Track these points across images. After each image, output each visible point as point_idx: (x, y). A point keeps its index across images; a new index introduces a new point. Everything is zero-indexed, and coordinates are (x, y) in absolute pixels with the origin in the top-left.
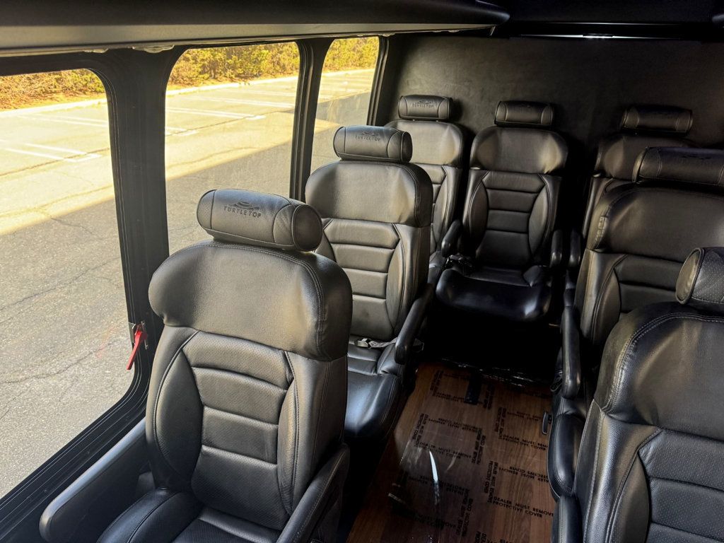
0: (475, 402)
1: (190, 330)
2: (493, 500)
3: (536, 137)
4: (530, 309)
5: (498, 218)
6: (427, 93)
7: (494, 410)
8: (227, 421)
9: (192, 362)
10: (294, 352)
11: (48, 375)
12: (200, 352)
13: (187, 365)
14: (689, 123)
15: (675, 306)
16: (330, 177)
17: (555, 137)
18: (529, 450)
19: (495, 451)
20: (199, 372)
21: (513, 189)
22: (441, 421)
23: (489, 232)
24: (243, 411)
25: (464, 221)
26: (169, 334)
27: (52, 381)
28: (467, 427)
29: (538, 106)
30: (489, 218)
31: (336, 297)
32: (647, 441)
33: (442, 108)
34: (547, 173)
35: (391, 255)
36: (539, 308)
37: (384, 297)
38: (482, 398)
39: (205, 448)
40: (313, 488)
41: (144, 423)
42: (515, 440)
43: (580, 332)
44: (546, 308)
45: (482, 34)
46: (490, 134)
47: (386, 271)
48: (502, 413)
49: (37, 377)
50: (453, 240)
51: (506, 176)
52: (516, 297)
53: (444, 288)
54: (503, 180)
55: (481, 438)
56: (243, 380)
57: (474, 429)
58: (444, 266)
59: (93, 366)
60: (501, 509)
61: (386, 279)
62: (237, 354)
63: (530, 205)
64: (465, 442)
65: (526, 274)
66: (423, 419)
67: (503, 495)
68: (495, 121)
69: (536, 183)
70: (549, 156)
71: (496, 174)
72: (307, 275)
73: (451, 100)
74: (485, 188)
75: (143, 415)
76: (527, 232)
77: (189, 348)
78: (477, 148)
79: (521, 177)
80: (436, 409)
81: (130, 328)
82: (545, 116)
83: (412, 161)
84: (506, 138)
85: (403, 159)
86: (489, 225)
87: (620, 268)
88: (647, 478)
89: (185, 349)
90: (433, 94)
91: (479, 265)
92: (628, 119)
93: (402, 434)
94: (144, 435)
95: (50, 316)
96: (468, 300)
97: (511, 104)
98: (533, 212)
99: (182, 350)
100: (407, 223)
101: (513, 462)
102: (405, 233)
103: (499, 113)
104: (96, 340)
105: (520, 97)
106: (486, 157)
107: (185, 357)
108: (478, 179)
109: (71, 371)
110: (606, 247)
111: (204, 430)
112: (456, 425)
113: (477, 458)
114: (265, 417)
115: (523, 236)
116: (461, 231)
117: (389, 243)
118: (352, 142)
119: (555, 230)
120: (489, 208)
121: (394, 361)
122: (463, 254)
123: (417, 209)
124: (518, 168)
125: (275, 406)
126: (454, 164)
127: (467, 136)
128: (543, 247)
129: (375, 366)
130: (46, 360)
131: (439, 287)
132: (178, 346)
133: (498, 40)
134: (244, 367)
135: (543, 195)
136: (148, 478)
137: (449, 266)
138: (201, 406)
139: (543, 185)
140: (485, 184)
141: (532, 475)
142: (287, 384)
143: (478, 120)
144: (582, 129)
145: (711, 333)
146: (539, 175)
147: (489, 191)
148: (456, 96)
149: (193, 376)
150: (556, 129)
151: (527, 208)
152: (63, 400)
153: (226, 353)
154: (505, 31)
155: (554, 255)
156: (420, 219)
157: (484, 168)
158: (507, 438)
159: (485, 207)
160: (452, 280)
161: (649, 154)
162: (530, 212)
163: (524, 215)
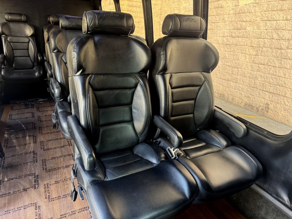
0: (28, 108)
3: (22, 25)
4: (37, 74)
5: (17, 53)
7: (35, 108)
17: (29, 25)
19: (39, 114)
21: (20, 42)
22: (18, 114)
23: (16, 58)
25: (5, 54)
28: (27, 113)
29: (20, 15)
30: (14, 53)
34: (30, 36)
36: (39, 73)
38: (30, 107)
42: (44, 111)
44: (41, 72)
46: (5, 24)
50: (3, 60)
54: (15, 39)
55: (33, 113)
57: (30, 112)
63: (27, 47)
64: (28, 115)
66: (11, 115)
68: (6, 20)
70: (29, 31)
71: (12, 37)
74: (10, 42)
76: (29, 56)
79: (21, 38)
80: (14, 113)
82: (23, 18)
84: (12, 25)
86: (15, 55)
91: (16, 69)
97: (10, 14)
98: (29, 49)
105: (13, 11)
108: (6, 40)
113: (33, 117)
115: (28, 58)
116: (5, 58)
119: (38, 53)
120: (13, 50)
122: (9, 66)
124: (19, 35)
128: (36, 58)
131: (2, 73)
135: (30, 43)
137: (4, 68)
139: (30, 40)
140: (9, 41)
146: (27, 37)
147: (11, 43)
150: (28, 22)
155: (39, 58)
157: (7, 35)
162: (28, 49)
163: (26, 51)
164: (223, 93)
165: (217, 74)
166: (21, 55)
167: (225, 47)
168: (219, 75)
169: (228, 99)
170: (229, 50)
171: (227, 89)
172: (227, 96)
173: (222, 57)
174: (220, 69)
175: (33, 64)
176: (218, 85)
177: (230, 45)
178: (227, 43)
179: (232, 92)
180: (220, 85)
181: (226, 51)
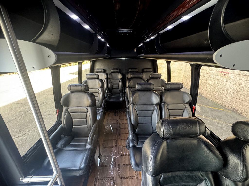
0: (115, 116)
1: (69, 107)
2: (121, 128)
3: (117, 74)
4: (121, 99)
5: (114, 87)
6: (99, 68)
7: (118, 116)
8: (77, 121)
9: (70, 112)
10: (87, 107)
11: (20, 136)
12: (71, 110)
13: (69, 113)
14: (137, 70)
15: (136, 91)
16: (86, 82)
17: (120, 74)
18: (125, 120)
19: (120, 122)
20: (71, 114)
22: (111, 120)
23: (113, 89)
24: (80, 118)
25: (109, 88)
26: (64, 109)
27: (22, 137)
28: (115, 120)
29: (117, 69)
31: (93, 97)
32: (135, 107)
33: (102, 70)
35: (98, 93)
36: (122, 99)
37: (98, 101)
38: (116, 115)
39: (73, 127)
40: (94, 125)
41: (62, 124)
42: (122, 119)
43: (128, 100)
44: (123, 99)
45: (107, 59)
46: (110, 74)
47: (98, 96)
48: (120, 116)
49: (17, 137)
50: (108, 91)
51: (114, 80)
52: (119, 98)
53: (108, 99)
54: (114, 81)
55: (117, 120)
56: (79, 113)
57: (116, 119)
58: (107, 95)
59: (33, 132)
60: (122, 129)
61: (98, 97)
62: (78, 109)
64: (115, 122)
65: (120, 95)
66: (108, 120)
67: (122, 127)
69: (119, 81)
70: (120, 76)
72: (88, 95)
73: (103, 69)
75: (61, 123)
76: (119, 88)
77: (69, 110)
78: (109, 76)
80: (109, 118)
81: (56, 110)
82: (118, 71)
83: (99, 78)
84: (113, 74)
85: (98, 78)
86: (113, 88)
87: (131, 90)
88: (137, 111)
89: (68, 110)
90: (100, 68)
91: (113, 95)
92: (130, 70)
93: (105, 123)
94: (62, 126)
95: (17, 124)
96: (112, 100)
97: (113, 69)
99: (68, 111)
100: (100, 88)
101: (123, 123)
102: (100, 89)
103: (111, 71)
104: (32, 126)
105: (114, 68)
106: (111, 77)
107: (68, 112)
108: (110, 81)
109: (27, 134)
110: (129, 87)
111: (73, 123)
112: (113, 120)
113: (117, 123)
114: (84, 118)
116: (109, 90)
117: (98, 91)
118: (89, 76)
119: (123, 87)
121: (102, 109)
122: (110, 93)
123: (102, 85)
124: (116, 79)
125: (85, 116)
126: (106, 79)
127: (107, 75)
128: (121, 90)
129: (99, 112)
130: (19, 133)
131: (107, 98)
132: (67, 110)
133: (109, 60)
134: (79, 111)
135: (120, 82)
136: (63, 136)
137: (108, 95)
138: (72, 119)
139: (120, 81)
141: (126, 123)
142: (87, 112)
143: (108, 72)
144: (124, 72)
145: (140, 93)
146: (119, 79)
147: (112, 83)
148: (104, 68)
149: (70, 114)
150: (120, 72)
151: (118, 84)
152: (26, 140)
153: (76, 109)
154: (110, 58)
155: (123, 91)
156: (102, 87)
157: (110, 79)
158: (121, 120)
159: (112, 85)
160: (109, 97)
161: (132, 74)
162: (119, 85)
163: (118, 86)
164: (236, 108)
165: (231, 94)
166: (116, 88)
167: (242, 77)
168: (233, 95)
169: (241, 114)
170: (246, 79)
171: (241, 106)
172: (240, 111)
173: (238, 83)
174: (235, 91)
175: (120, 92)
176: (231, 101)
177: (247, 76)
178: (244, 74)
179: (246, 109)
180: (234, 102)
181: (242, 79)
